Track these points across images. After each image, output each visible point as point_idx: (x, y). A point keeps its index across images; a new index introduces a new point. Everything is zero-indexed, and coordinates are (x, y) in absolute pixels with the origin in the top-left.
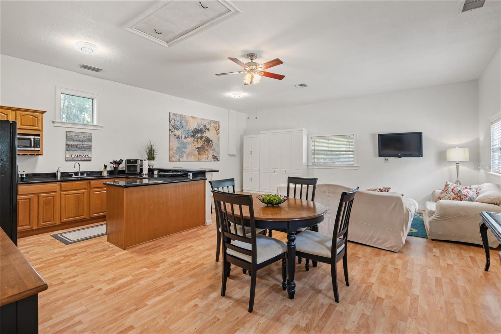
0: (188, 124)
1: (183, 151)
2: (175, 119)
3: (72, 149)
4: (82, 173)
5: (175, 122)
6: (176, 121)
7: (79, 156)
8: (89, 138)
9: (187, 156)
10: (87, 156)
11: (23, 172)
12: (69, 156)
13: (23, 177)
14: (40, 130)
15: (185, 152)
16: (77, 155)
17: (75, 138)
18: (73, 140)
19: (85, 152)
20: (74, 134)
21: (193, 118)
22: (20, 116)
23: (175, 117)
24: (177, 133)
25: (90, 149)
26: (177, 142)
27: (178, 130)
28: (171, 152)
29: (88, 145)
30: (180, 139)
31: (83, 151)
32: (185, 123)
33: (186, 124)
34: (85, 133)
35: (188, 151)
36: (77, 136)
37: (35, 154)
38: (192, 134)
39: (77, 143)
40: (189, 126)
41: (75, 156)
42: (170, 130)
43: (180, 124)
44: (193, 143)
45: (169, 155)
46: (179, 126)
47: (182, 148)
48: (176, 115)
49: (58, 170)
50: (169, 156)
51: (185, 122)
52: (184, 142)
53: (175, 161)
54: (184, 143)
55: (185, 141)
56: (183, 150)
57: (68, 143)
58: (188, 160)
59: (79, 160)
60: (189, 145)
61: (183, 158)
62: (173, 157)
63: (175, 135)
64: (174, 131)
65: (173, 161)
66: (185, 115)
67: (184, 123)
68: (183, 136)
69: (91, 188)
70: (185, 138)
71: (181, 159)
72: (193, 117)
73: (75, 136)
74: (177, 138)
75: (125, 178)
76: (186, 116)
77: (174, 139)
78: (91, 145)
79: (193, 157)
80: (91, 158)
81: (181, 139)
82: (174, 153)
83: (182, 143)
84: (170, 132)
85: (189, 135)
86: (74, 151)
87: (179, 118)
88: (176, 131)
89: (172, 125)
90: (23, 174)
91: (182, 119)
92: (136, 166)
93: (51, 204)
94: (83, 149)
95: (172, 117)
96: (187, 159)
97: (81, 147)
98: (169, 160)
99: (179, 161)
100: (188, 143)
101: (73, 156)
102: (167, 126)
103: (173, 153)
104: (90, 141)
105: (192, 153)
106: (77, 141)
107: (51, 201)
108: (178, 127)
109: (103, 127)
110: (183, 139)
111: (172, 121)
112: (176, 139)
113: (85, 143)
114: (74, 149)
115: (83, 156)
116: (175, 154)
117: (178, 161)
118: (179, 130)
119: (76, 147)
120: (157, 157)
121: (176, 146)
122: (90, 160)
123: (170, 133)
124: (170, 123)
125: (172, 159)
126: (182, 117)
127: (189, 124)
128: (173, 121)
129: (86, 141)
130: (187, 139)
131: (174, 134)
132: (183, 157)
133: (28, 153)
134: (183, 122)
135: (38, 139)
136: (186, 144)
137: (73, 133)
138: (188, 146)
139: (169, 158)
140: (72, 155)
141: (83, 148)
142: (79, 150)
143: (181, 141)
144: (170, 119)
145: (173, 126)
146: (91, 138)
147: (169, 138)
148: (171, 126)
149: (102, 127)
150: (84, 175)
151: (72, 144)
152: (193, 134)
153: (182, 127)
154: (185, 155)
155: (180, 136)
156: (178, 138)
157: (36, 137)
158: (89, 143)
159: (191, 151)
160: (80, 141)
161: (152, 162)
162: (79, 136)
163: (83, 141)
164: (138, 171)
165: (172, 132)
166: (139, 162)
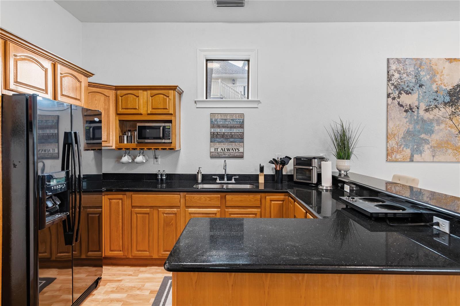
0: (437, 78)
1: (423, 139)
2: (402, 71)
3: (218, 139)
4: (230, 177)
5: (400, 78)
6: (405, 75)
7: (226, 150)
8: (240, 122)
9: (434, 149)
10: (237, 150)
11: (163, 171)
12: (214, 151)
13: (163, 178)
14: (171, 114)
15: (426, 142)
16: (224, 149)
17: (221, 123)
18: (219, 127)
19: (234, 143)
20: (219, 117)
21: (451, 62)
22: (151, 97)
23: (400, 67)
24: (406, 99)
25: (242, 139)
26: (405, 120)
27: (407, 93)
28: (393, 143)
29: (238, 133)
30: (416, 113)
31: (231, 142)
32: (428, 77)
33: (431, 78)
34: (235, 115)
35: (435, 138)
36: (224, 119)
37: (167, 148)
38: (448, 99)
39: (223, 130)
40: (440, 82)
41: (222, 151)
42: (388, 96)
43: (413, 80)
44: (451, 119)
45: (387, 147)
46: (411, 85)
47: (419, 132)
48: (405, 61)
49: (199, 170)
50: (387, 150)
51: (429, 74)
52: (425, 118)
53: (400, 160)
54: (423, 121)
55: (427, 116)
56: (423, 136)
57: (213, 131)
58: (435, 160)
59: (227, 156)
60: (439, 124)
61: (423, 155)
62: (397, 152)
63: (401, 106)
64: (399, 97)
65: (396, 161)
66: (427, 59)
67: (425, 75)
68: (423, 106)
69: (227, 207)
70: (427, 110)
71: (416, 157)
72: (450, 60)
73: (221, 119)
74: (406, 111)
75: (284, 194)
76: (431, 61)
77: (398, 114)
78: (243, 133)
79: (450, 151)
80: (243, 153)
81: (418, 113)
82: (399, 144)
83: (420, 123)
84: (390, 100)
85: (440, 102)
86: (220, 142)
87: (412, 66)
88: (404, 96)
89: (393, 84)
90: (163, 175)
91: (420, 67)
92: (310, 171)
93: (172, 224)
94: (232, 140)
95: (393, 67)
96: (433, 156)
97: (228, 137)
98: (387, 158)
99: (412, 160)
100: (437, 120)
101: (219, 150)
102: (383, 88)
103: (397, 143)
104: (242, 126)
105: (447, 142)
106: (223, 127)
107: (173, 221)
108: (408, 86)
109: (261, 103)
110: (422, 112)
111: (393, 75)
112: (405, 113)
113: (235, 130)
114: (220, 140)
115: (232, 151)
116: (401, 145)
117: (409, 160)
118: (410, 93)
119: (223, 136)
120: (356, 151)
121: (404, 129)
122: (242, 157)
123: (390, 102)
124: (389, 80)
125: (393, 156)
126: (419, 63)
127: (438, 76)
128: (397, 75)
129: (235, 127)
130: (435, 111)
131: (399, 104)
132: (421, 153)
133: (160, 147)
134: (422, 73)
135: (169, 127)
136: (431, 123)
137: (219, 115)
138: (437, 128)
139: (388, 155)
140: (217, 149)
141: (232, 138)
142: (227, 141)
143: (418, 117)
144: (388, 72)
145: (396, 87)
146: (243, 122)
147: (387, 111)
148: (392, 87)
149: (259, 102)
150: (231, 180)
151: (217, 133)
152: (451, 100)
153: (421, 86)
154: (426, 147)
155: (413, 106)
156: (410, 110)
157: (166, 124)
158: (240, 130)
159: (445, 139)
160: (228, 128)
161: (344, 164)
162: (226, 120)
163: (231, 127)
164: (315, 180)
165: (394, 99)
166: (315, 162)
